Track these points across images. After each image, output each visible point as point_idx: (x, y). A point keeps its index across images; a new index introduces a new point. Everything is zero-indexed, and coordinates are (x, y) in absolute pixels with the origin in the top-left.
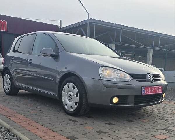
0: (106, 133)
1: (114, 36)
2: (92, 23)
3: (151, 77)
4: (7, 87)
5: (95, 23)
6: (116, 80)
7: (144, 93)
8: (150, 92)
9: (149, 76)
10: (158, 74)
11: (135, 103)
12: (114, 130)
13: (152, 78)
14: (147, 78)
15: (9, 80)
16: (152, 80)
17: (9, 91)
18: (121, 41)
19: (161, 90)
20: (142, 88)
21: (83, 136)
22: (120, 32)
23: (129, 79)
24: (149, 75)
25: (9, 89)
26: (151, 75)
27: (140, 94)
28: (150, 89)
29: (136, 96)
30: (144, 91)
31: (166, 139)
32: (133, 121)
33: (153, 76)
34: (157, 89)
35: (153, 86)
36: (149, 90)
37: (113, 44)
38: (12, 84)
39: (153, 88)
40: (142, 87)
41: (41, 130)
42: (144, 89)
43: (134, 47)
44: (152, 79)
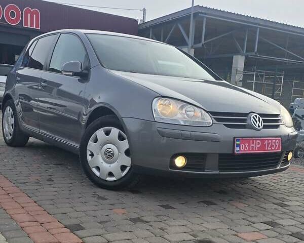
0: (147, 222)
1: (244, 40)
2: (200, 14)
3: (257, 120)
4: (9, 130)
5: (205, 14)
6: (183, 123)
7: (237, 151)
8: (252, 148)
9: (252, 119)
10: (277, 115)
11: (221, 170)
12: (165, 218)
13: (258, 122)
14: (248, 121)
15: (12, 117)
16: (259, 126)
17: (10, 137)
18: (256, 50)
19: (279, 145)
20: (234, 140)
21: (99, 224)
22: (256, 33)
23: (210, 123)
24: (254, 115)
25: (11, 135)
26: (258, 116)
27: (231, 152)
28: (253, 144)
29: (220, 155)
30: (238, 146)
31: (258, 241)
32: (215, 204)
33: (261, 119)
34: (268, 144)
35: (261, 137)
36: (249, 146)
37: (242, 55)
38: (16, 125)
39: (259, 141)
40: (234, 138)
41: (26, 211)
42: (238, 143)
43: (286, 63)
44: (259, 124)
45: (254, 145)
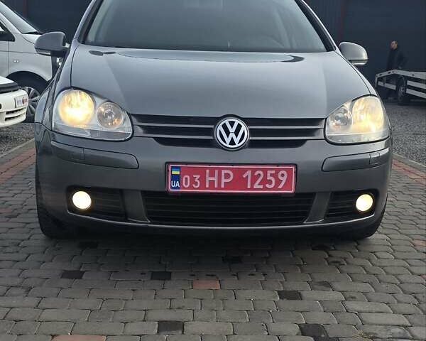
3: (232, 130)
9: (220, 128)
19: (289, 180)
20: (166, 168)
24: (228, 121)
26: (239, 122)
28: (212, 175)
33: (245, 128)
36: (203, 179)
40: (168, 163)
44: (235, 138)
45: (215, 179)
